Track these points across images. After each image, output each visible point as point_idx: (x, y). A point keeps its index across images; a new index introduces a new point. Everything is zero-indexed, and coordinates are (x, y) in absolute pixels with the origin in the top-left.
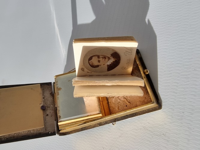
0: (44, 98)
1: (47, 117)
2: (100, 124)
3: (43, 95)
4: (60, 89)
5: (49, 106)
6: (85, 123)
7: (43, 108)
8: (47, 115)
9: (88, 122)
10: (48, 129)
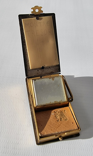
0: (49, 67)
1: (37, 70)
2: (30, 105)
3: (51, 67)
4: (53, 79)
5: (44, 71)
6: (31, 96)
7: (43, 68)
8: (38, 71)
9: (32, 98)
10: (29, 72)
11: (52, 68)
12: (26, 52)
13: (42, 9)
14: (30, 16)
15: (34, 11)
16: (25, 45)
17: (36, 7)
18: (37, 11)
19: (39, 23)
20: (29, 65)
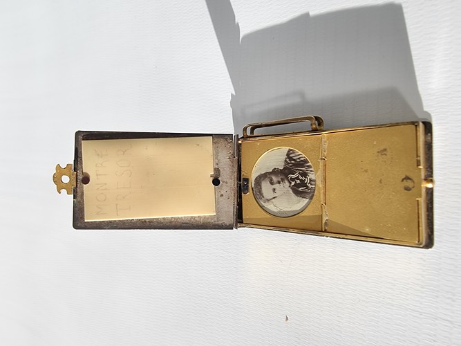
1: (221, 199)
3: (216, 158)
5: (225, 180)
7: (216, 182)
8: (222, 195)
10: (222, 219)
11: (219, 158)
12: (171, 222)
13: (63, 166)
14: (79, 199)
15: (66, 186)
16: (151, 221)
17: (57, 179)
18: (66, 179)
19: (99, 177)
20: (205, 217)
